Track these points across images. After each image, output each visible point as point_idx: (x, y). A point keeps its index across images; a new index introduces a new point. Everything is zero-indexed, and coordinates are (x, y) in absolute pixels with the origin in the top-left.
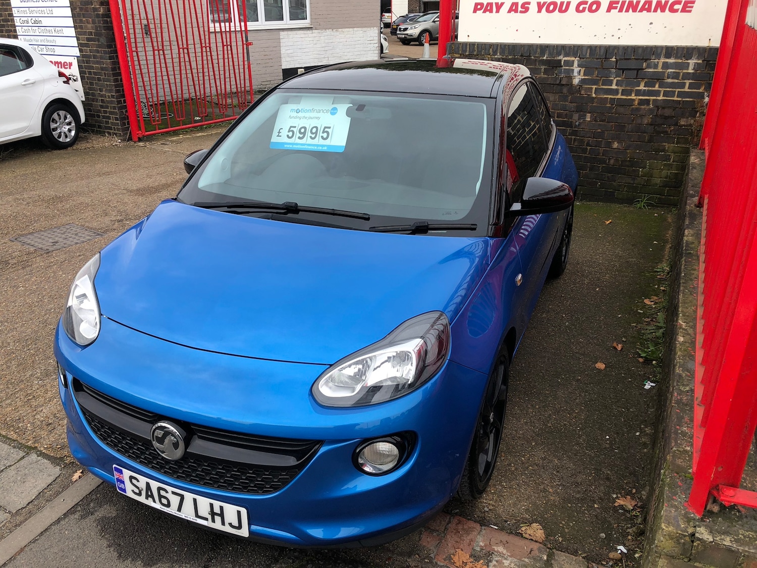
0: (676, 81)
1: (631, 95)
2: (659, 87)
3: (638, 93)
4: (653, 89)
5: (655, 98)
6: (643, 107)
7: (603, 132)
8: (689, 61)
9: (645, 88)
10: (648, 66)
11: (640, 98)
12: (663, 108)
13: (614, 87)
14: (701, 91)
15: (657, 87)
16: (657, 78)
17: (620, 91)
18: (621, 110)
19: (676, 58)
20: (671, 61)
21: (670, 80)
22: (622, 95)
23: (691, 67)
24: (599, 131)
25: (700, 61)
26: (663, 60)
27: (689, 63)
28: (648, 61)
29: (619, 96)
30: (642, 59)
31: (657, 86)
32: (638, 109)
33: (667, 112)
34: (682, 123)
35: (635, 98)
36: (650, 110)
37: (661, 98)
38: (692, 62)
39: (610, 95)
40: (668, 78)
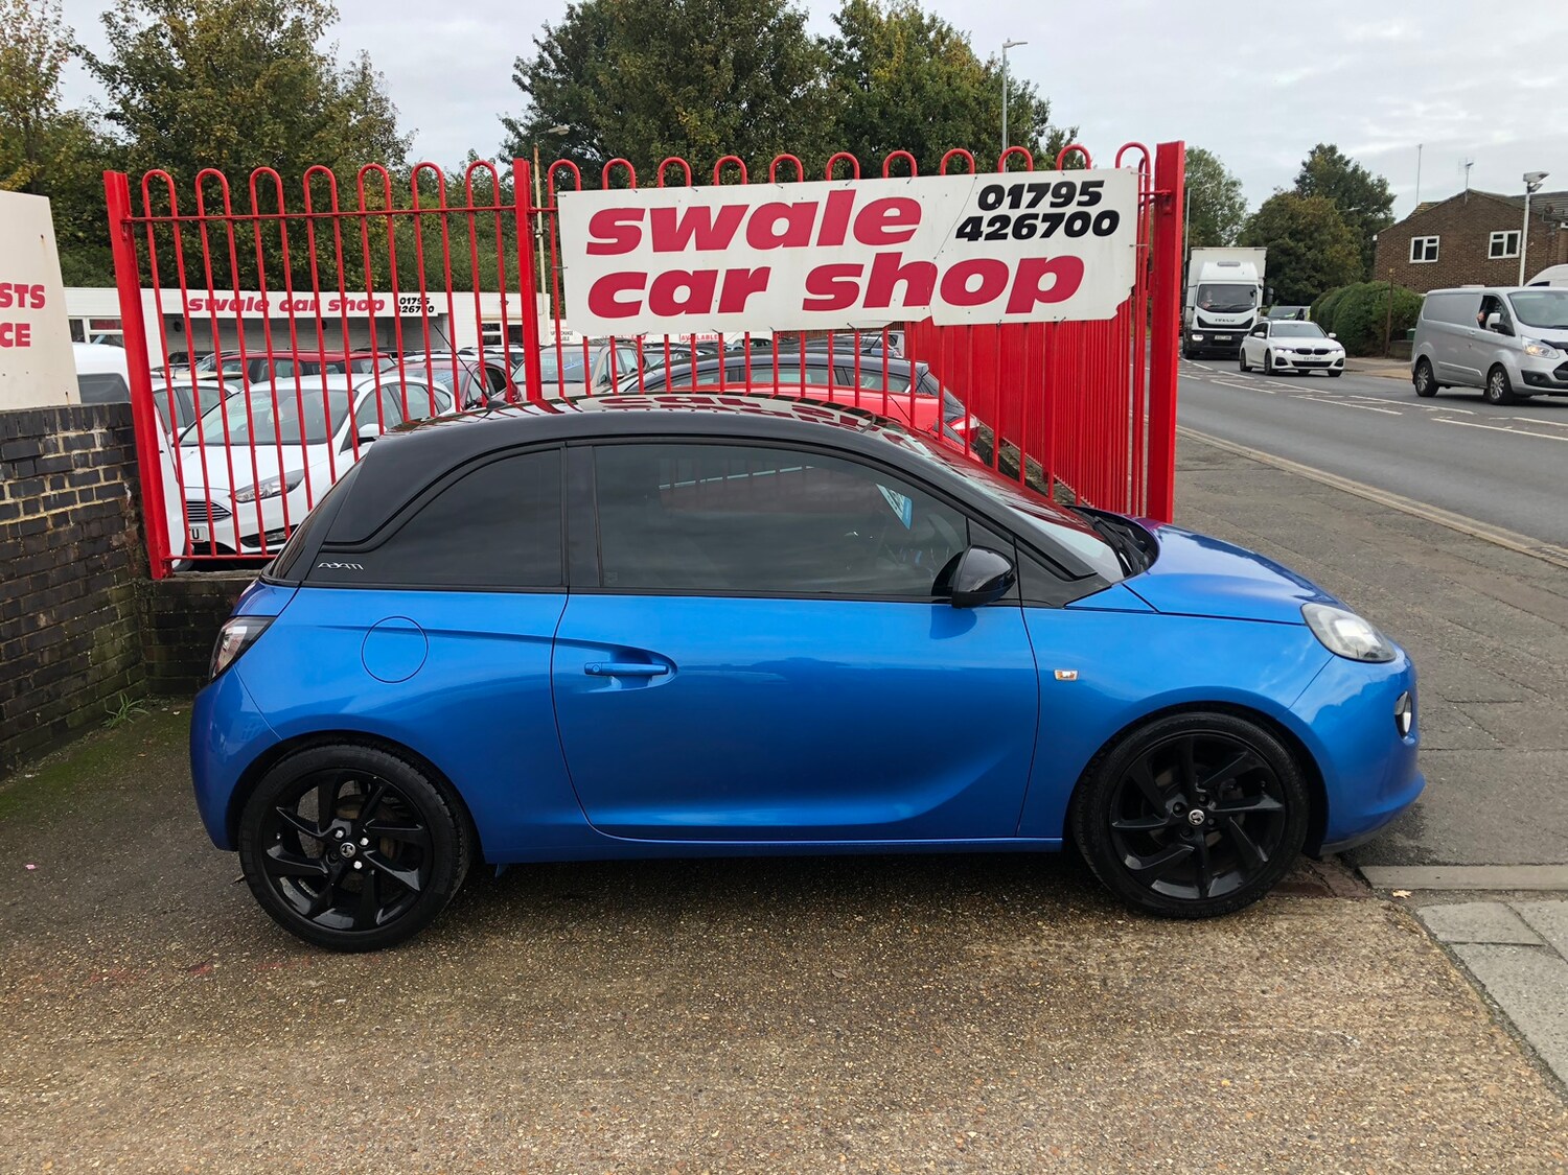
0: (88, 470)
1: (38, 511)
2: (72, 486)
3: (49, 504)
4: (65, 491)
5: (71, 507)
6: (61, 529)
7: (16, 602)
8: (92, 432)
9: (53, 493)
10: (47, 451)
11: (54, 512)
12: (88, 523)
13: (9, 500)
14: (119, 481)
15: (68, 489)
16: (62, 471)
17: (21, 506)
18: (33, 544)
19: (77, 428)
20: (72, 434)
21: (79, 471)
22: (26, 514)
23: (98, 442)
24: (10, 601)
25: (104, 430)
26: (62, 434)
27: (92, 435)
28: (43, 441)
29: (23, 518)
30: (34, 437)
31: (67, 485)
32: (57, 535)
33: (94, 529)
34: (115, 544)
35: (44, 515)
36: (73, 531)
37: (79, 506)
38: (96, 431)
39: (7, 519)
40: (77, 467)
